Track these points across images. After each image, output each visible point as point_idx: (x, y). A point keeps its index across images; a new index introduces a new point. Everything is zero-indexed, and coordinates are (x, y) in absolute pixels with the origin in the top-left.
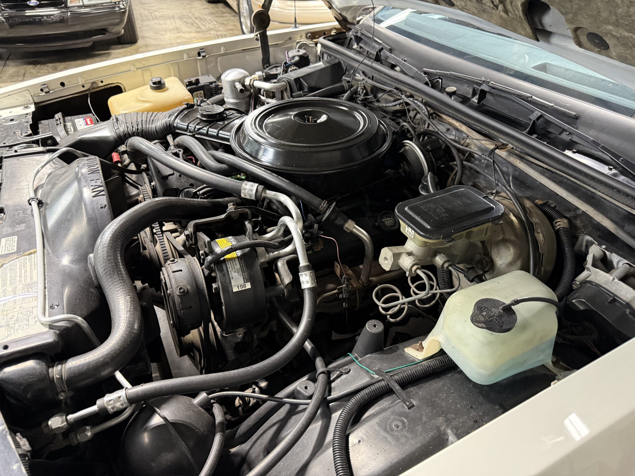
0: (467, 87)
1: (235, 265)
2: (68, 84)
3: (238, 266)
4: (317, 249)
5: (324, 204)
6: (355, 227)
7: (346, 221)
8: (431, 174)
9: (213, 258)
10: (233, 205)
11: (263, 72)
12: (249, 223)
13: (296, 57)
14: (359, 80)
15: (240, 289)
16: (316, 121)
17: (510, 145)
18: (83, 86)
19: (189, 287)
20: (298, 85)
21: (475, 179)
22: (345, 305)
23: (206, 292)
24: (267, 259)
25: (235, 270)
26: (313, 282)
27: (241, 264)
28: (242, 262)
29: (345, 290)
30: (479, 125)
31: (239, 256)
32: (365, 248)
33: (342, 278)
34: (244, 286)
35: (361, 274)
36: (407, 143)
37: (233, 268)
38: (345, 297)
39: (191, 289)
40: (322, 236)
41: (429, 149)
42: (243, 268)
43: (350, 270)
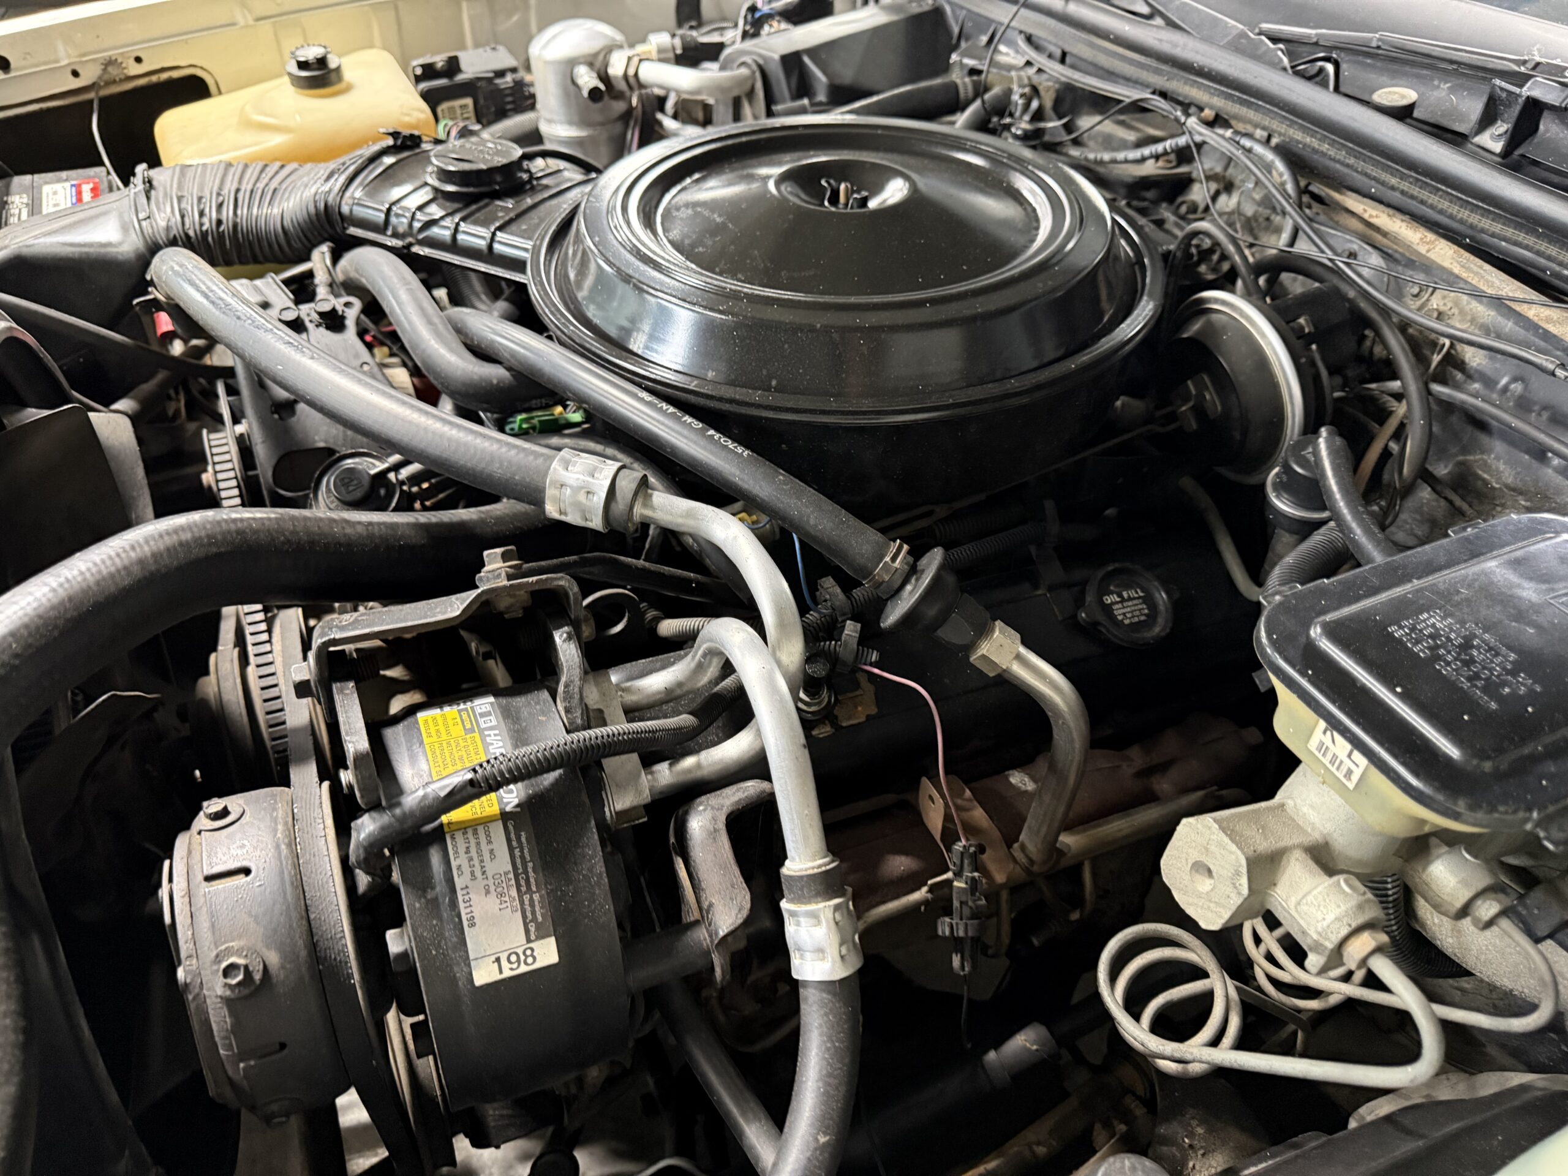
0: (1451, 90)
1: (486, 856)
2: (22, 62)
3: (502, 863)
4: (850, 718)
5: (894, 559)
6: (1018, 657)
7: (983, 631)
8: (1330, 433)
9: (383, 828)
10: (505, 557)
11: (673, 36)
12: (570, 638)
14: (1010, 68)
15: (507, 973)
16: (864, 202)
18: (76, 74)
19: (273, 958)
20: (794, 81)
21: (1465, 450)
22: (963, 967)
23: (356, 976)
24: (646, 797)
25: (485, 882)
26: (844, 951)
27: (517, 852)
28: (523, 839)
29: (961, 903)
30: (1530, 240)
31: (508, 809)
32: (1055, 736)
33: (949, 850)
34: (526, 957)
35: (1028, 811)
36: (1216, 301)
37: (478, 874)
38: (961, 934)
39: (283, 967)
40: (876, 671)
41: (1307, 330)
42: (526, 872)
43: (976, 803)
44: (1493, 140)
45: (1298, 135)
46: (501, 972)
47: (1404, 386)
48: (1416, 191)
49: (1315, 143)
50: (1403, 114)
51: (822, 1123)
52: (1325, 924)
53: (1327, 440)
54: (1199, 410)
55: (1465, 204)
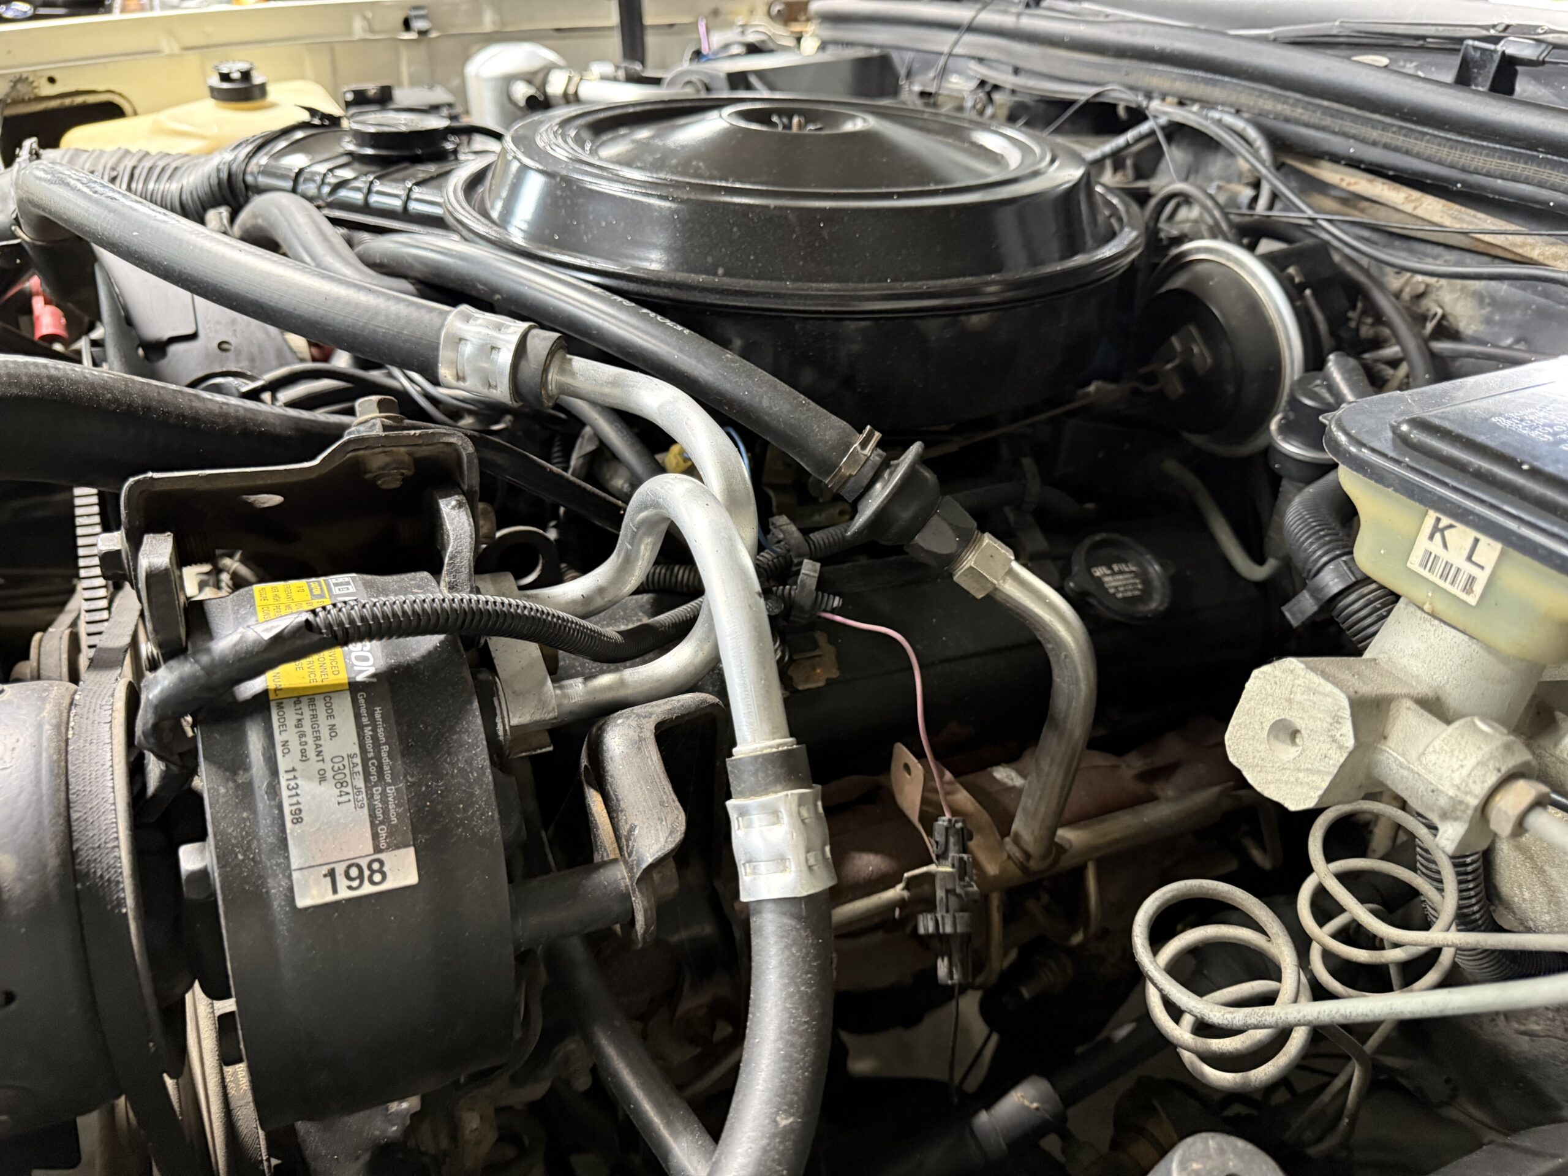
0: (1419, 68)
1: (325, 733)
3: (346, 744)
4: (807, 680)
5: (864, 445)
6: (1011, 572)
7: (967, 541)
8: (1339, 359)
9: (182, 680)
10: (382, 406)
12: (460, 505)
15: (344, 893)
22: (951, 975)
23: (130, 902)
25: (320, 765)
26: (812, 862)
27: (368, 731)
28: (378, 716)
29: (947, 892)
31: (360, 678)
32: (1057, 679)
33: (930, 833)
34: (373, 872)
35: (1016, 809)
36: (1198, 250)
37: (311, 753)
38: (949, 929)
39: (20, 879)
40: (839, 618)
41: (1297, 280)
42: (378, 757)
43: (958, 786)
46: (335, 891)
47: (1404, 349)
48: (1400, 140)
51: (783, 1102)
52: (1464, 772)
53: (1338, 363)
54: (1186, 371)
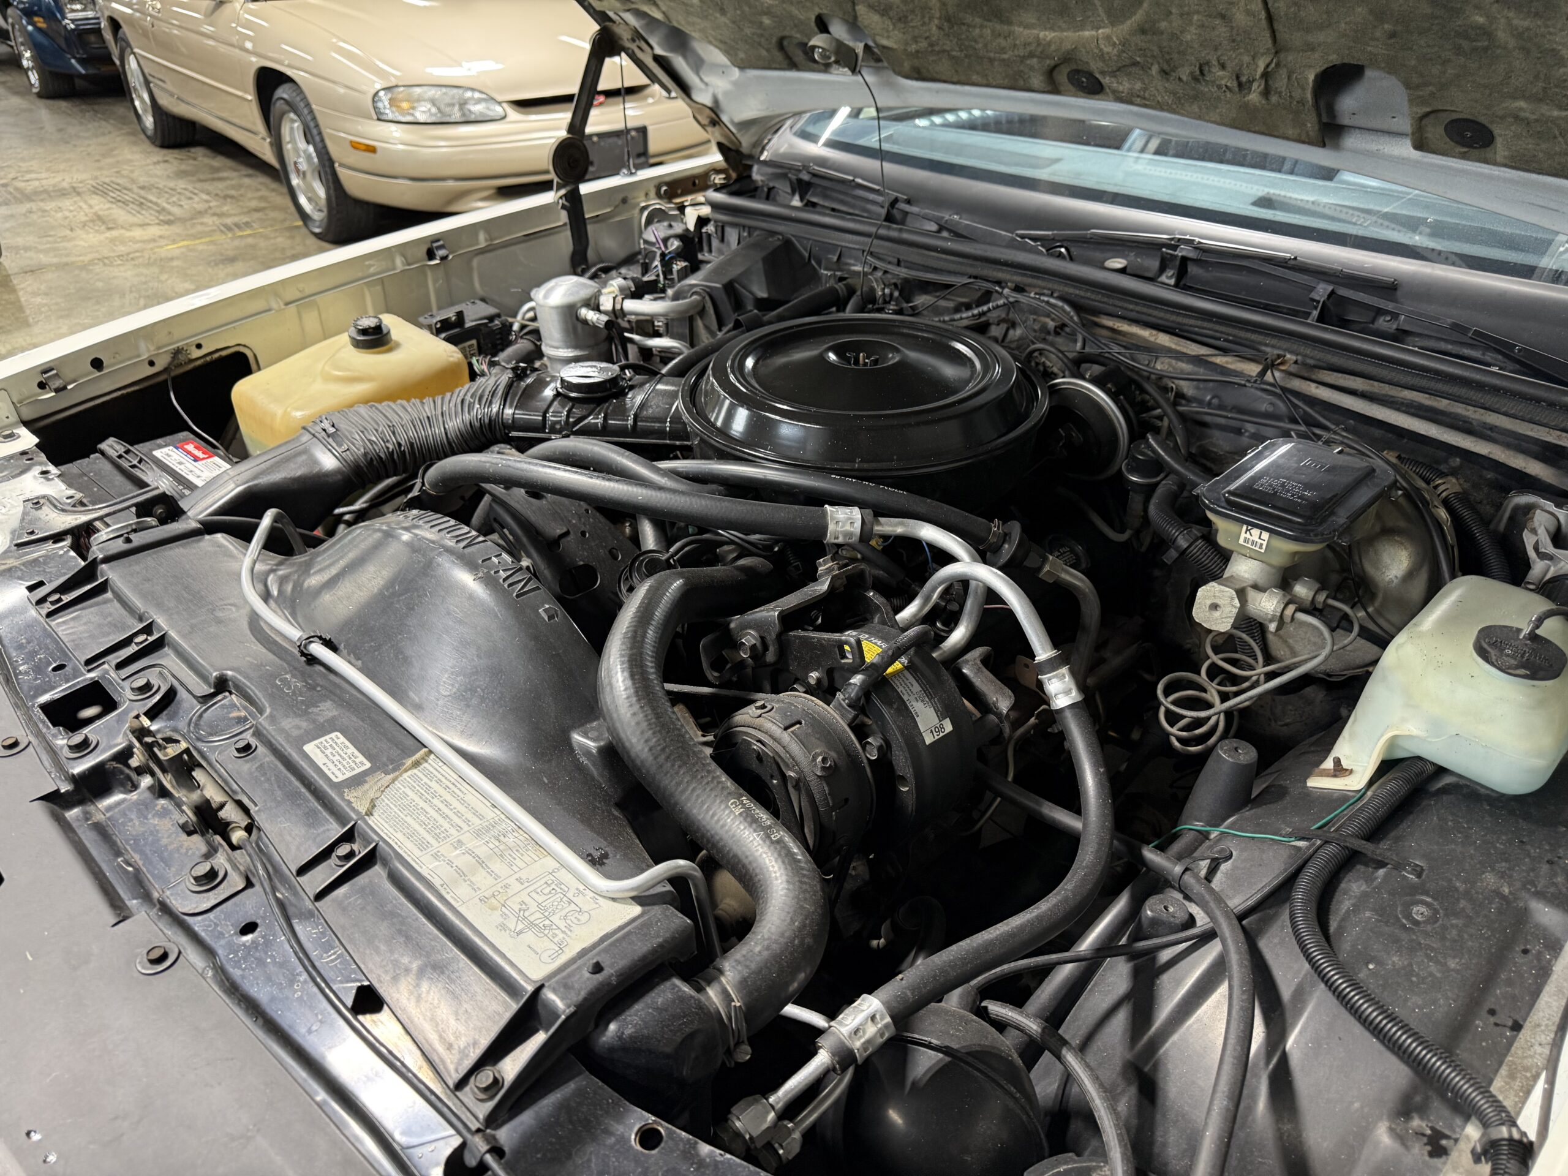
1: (910, 686)
2: (112, 360)
3: (917, 688)
5: (998, 528)
6: (1063, 569)
7: (1045, 560)
8: (1153, 436)
11: (625, 279)
13: (672, 240)
14: (863, 273)
15: (936, 738)
17: (1288, 356)
18: (152, 364)
19: (834, 755)
20: (732, 299)
21: (1202, 439)
23: (865, 761)
25: (914, 696)
26: (1075, 688)
27: (920, 682)
28: (919, 677)
30: (1210, 325)
31: (906, 666)
34: (941, 728)
36: (1064, 383)
37: (910, 693)
39: (839, 759)
42: (927, 690)
44: (1169, 278)
45: (1071, 290)
47: (1164, 411)
48: (1145, 310)
49: (1082, 293)
50: (1123, 271)
52: (1273, 606)
53: (1154, 439)
55: (1173, 313)
